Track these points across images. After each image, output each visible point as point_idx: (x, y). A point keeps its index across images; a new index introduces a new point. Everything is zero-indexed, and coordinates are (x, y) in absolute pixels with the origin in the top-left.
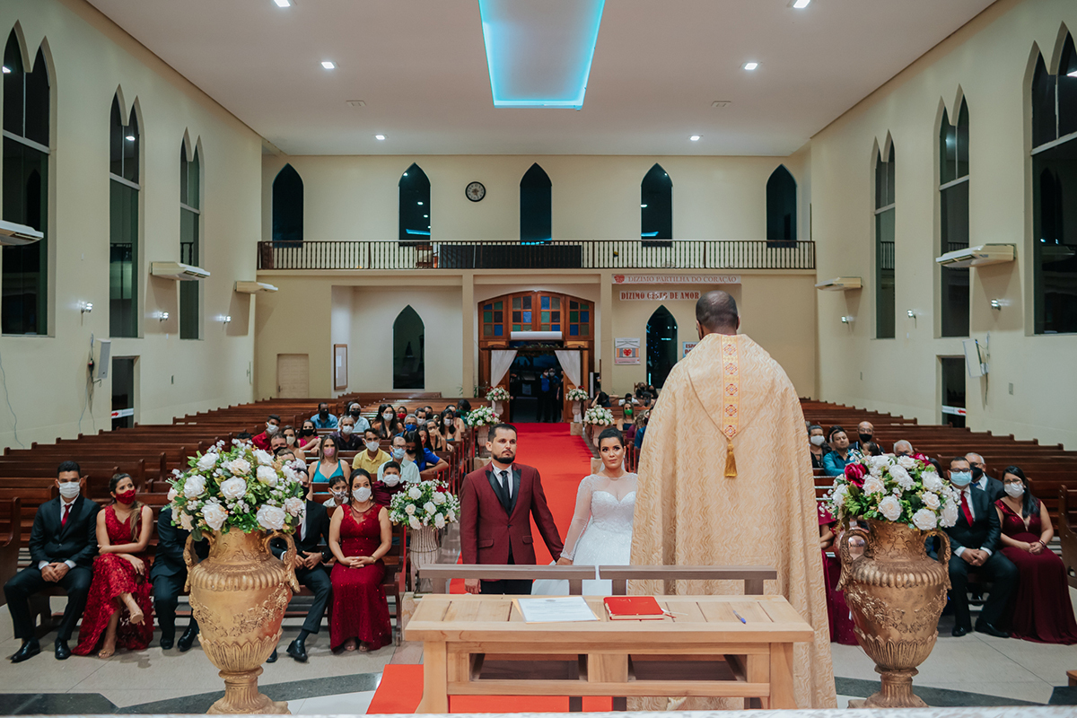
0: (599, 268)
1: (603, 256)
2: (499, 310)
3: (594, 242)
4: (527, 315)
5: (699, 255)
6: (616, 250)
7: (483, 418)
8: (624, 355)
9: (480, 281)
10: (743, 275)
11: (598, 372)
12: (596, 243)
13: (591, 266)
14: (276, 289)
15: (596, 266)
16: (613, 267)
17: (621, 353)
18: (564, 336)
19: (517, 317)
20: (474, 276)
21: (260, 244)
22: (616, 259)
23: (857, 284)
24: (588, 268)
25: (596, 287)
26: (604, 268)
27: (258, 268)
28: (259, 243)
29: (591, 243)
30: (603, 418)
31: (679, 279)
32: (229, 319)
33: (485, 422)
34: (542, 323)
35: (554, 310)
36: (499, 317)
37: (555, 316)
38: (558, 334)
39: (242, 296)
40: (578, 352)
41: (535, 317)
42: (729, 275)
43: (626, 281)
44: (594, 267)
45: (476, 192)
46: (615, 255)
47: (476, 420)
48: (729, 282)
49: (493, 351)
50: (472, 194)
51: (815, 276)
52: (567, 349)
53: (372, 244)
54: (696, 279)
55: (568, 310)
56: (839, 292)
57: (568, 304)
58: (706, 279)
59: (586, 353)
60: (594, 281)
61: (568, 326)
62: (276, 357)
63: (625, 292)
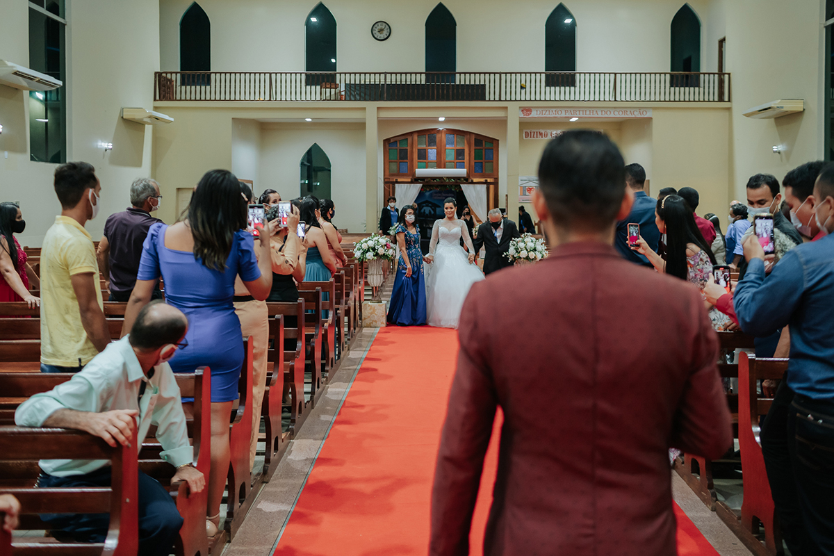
0: (506, 100)
1: (510, 89)
2: (404, 147)
3: (500, 74)
4: (432, 153)
5: (608, 87)
6: (523, 82)
7: (374, 249)
8: (527, 193)
9: (384, 114)
10: (654, 108)
11: (504, 207)
12: (503, 76)
13: (497, 98)
14: (172, 119)
15: (503, 98)
16: (521, 100)
17: (524, 191)
18: (468, 174)
19: (423, 155)
20: (378, 108)
21: (158, 76)
22: (523, 91)
23: (796, 106)
24: (494, 100)
25: (503, 122)
26: (511, 100)
27: (155, 100)
28: (156, 73)
29: (497, 76)
30: (535, 250)
31: (588, 112)
32: (110, 146)
33: (377, 254)
34: (447, 159)
35: (459, 147)
36: (403, 155)
37: (460, 153)
38: (462, 172)
39: (133, 125)
40: (485, 186)
41: (439, 154)
42: (640, 108)
43: (534, 114)
44: (500, 100)
45: (381, 31)
46: (522, 88)
47: (365, 252)
48: (640, 116)
49: (396, 185)
50: (378, 33)
51: (729, 109)
52: (472, 183)
53: (273, 75)
54: (606, 113)
55: (473, 147)
56: (767, 120)
57: (473, 141)
58: (616, 113)
59: (492, 187)
60: (500, 114)
61: (473, 163)
62: (175, 191)
63: (529, 131)
